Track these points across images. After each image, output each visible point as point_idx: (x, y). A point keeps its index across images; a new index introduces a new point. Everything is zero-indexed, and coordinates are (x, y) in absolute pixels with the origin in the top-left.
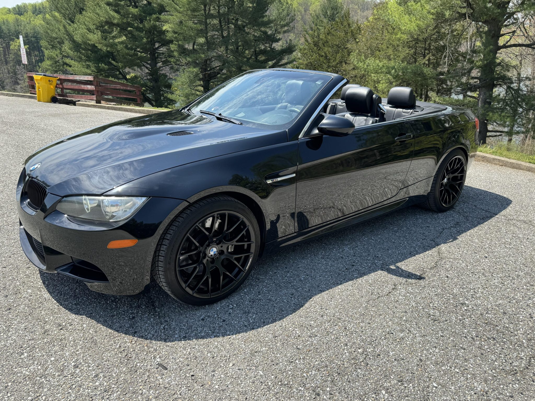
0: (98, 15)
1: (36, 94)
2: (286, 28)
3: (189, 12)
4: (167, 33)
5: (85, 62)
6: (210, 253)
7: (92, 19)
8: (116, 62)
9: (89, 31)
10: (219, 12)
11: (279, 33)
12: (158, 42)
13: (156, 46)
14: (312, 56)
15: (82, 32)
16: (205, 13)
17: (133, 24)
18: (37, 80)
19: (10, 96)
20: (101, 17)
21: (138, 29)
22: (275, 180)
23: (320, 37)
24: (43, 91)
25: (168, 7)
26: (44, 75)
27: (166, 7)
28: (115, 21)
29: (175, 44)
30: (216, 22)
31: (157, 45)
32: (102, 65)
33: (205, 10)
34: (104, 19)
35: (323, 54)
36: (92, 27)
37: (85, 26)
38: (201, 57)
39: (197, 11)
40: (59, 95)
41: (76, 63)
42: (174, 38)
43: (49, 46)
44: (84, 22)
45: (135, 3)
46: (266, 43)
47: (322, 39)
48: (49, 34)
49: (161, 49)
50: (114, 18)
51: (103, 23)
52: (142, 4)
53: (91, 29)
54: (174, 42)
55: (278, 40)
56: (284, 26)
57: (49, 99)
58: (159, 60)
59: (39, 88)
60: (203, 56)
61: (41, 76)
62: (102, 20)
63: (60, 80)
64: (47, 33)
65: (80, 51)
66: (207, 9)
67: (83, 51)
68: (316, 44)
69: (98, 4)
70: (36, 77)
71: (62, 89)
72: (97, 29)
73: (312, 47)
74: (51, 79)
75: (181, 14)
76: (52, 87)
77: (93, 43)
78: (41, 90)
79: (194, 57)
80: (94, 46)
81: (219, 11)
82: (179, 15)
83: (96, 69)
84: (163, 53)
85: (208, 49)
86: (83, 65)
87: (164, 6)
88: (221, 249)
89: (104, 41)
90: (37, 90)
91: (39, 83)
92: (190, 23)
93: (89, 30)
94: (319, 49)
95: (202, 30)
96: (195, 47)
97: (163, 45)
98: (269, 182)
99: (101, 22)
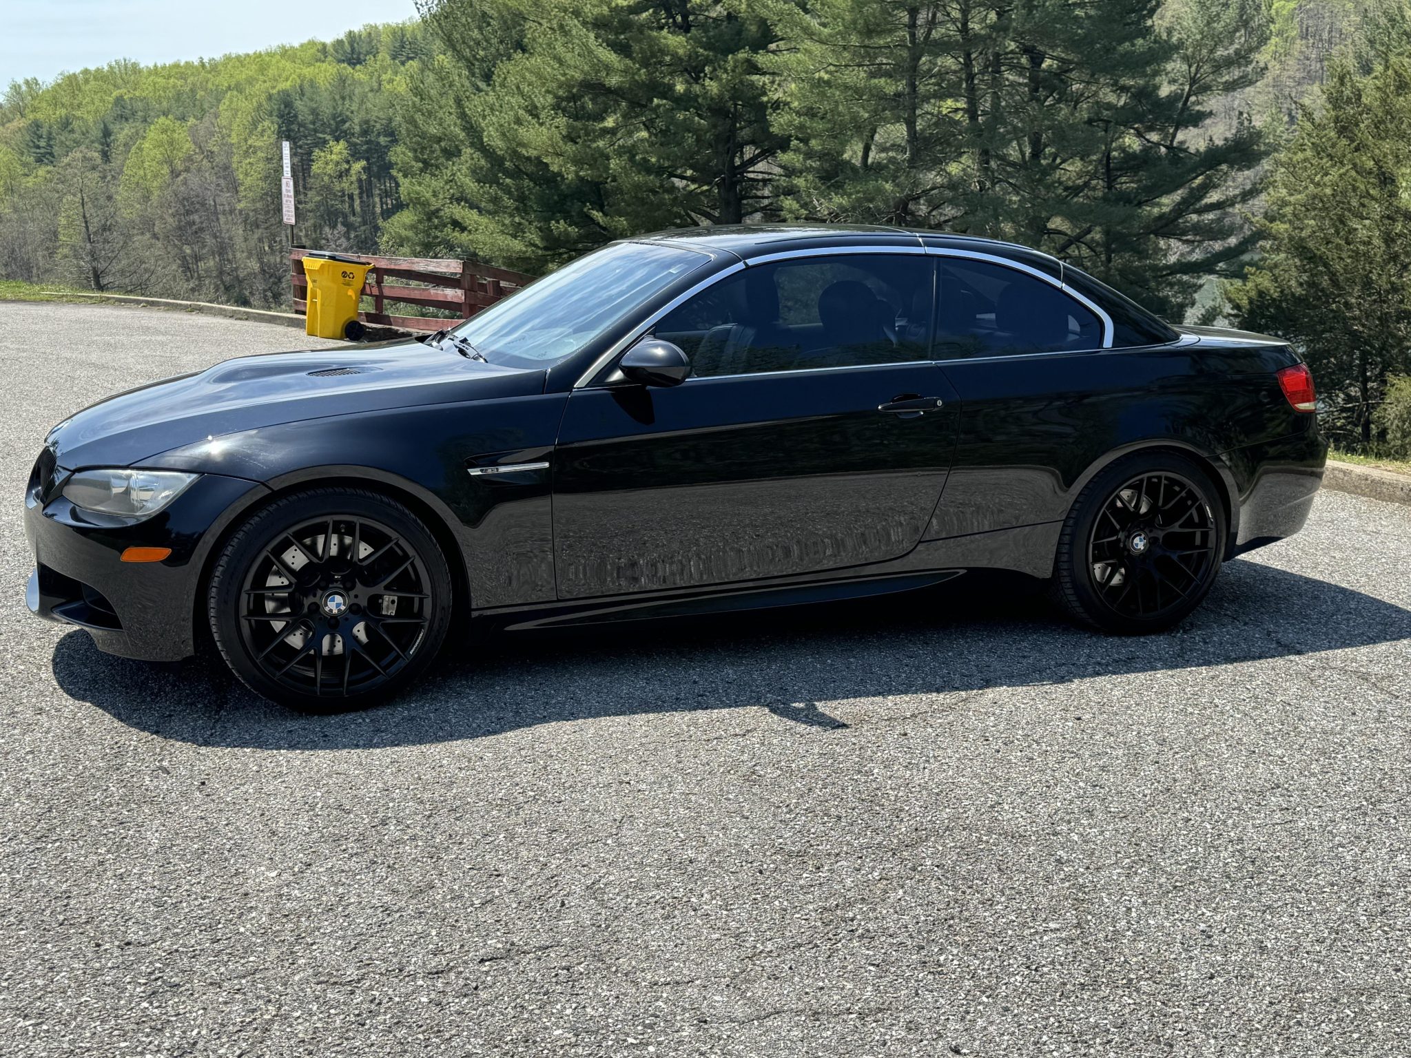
0: (560, 62)
1: (304, 313)
2: (1236, 73)
3: (854, 40)
4: (771, 115)
5: (512, 215)
6: (326, 605)
7: (539, 76)
8: (605, 214)
9: (531, 115)
10: (964, 29)
11: (1206, 88)
12: (752, 142)
13: (747, 157)
14: (1326, 174)
15: (503, 121)
16: (913, 35)
17: (671, 87)
18: (310, 271)
19: (241, 319)
20: (569, 67)
21: (684, 102)
22: (490, 471)
23: (1364, 99)
24: (322, 305)
25: (780, 25)
26: (332, 258)
27: (776, 25)
28: (614, 81)
29: (797, 150)
30: (948, 62)
31: (749, 151)
32: (560, 226)
33: (912, 26)
34: (577, 75)
35: (1370, 164)
36: (544, 101)
37: (520, 98)
38: (880, 191)
39: (880, 33)
40: (370, 318)
41: (484, 220)
42: (796, 128)
43: (414, 163)
44: (518, 88)
45: (685, 17)
46: (1151, 129)
47: (1369, 110)
48: (416, 126)
49: (761, 166)
50: (608, 68)
51: (573, 86)
52: (707, 17)
53: (536, 107)
54: (794, 143)
55: (1196, 119)
56: (1229, 63)
57: (339, 331)
58: (751, 205)
59: (314, 296)
60: (888, 186)
61: (322, 261)
62: (573, 76)
63: (375, 270)
64: (412, 121)
65: (498, 179)
66: (919, 22)
67: (508, 180)
68: (1345, 128)
69: (561, 27)
70: (310, 263)
71: (379, 299)
72: (556, 107)
73: (1330, 139)
74: (349, 268)
75: (824, 47)
76: (350, 293)
77: (533, 153)
78: (318, 301)
79: (858, 192)
80: (538, 162)
81: (965, 24)
82: (817, 48)
83: (542, 239)
84: (765, 182)
85: (912, 162)
86: (504, 225)
87: (769, 23)
88: (356, 601)
89: (570, 148)
90: (308, 301)
91: (314, 281)
92: (856, 76)
93: (533, 111)
94: (1357, 149)
95: (898, 95)
96: (872, 155)
97: (767, 153)
98: (475, 472)
99: (568, 85)
